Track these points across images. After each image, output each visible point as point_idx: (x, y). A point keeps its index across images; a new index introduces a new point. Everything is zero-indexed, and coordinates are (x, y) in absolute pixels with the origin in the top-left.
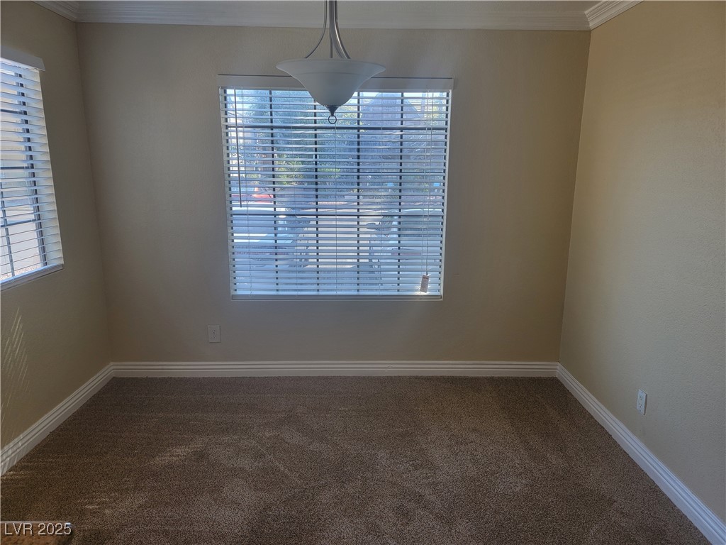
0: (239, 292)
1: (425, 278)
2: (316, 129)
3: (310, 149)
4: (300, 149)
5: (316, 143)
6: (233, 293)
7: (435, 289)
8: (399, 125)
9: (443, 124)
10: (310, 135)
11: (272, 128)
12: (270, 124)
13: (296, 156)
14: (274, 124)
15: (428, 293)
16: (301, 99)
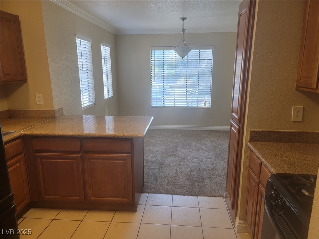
0: (153, 106)
1: (205, 102)
2: (175, 60)
3: (174, 66)
4: (171, 66)
5: (175, 64)
6: (152, 106)
7: (208, 105)
8: (199, 59)
9: (211, 58)
10: (174, 62)
11: (163, 60)
12: (163, 59)
13: (170, 68)
14: (164, 59)
15: (206, 106)
16: (171, 53)
